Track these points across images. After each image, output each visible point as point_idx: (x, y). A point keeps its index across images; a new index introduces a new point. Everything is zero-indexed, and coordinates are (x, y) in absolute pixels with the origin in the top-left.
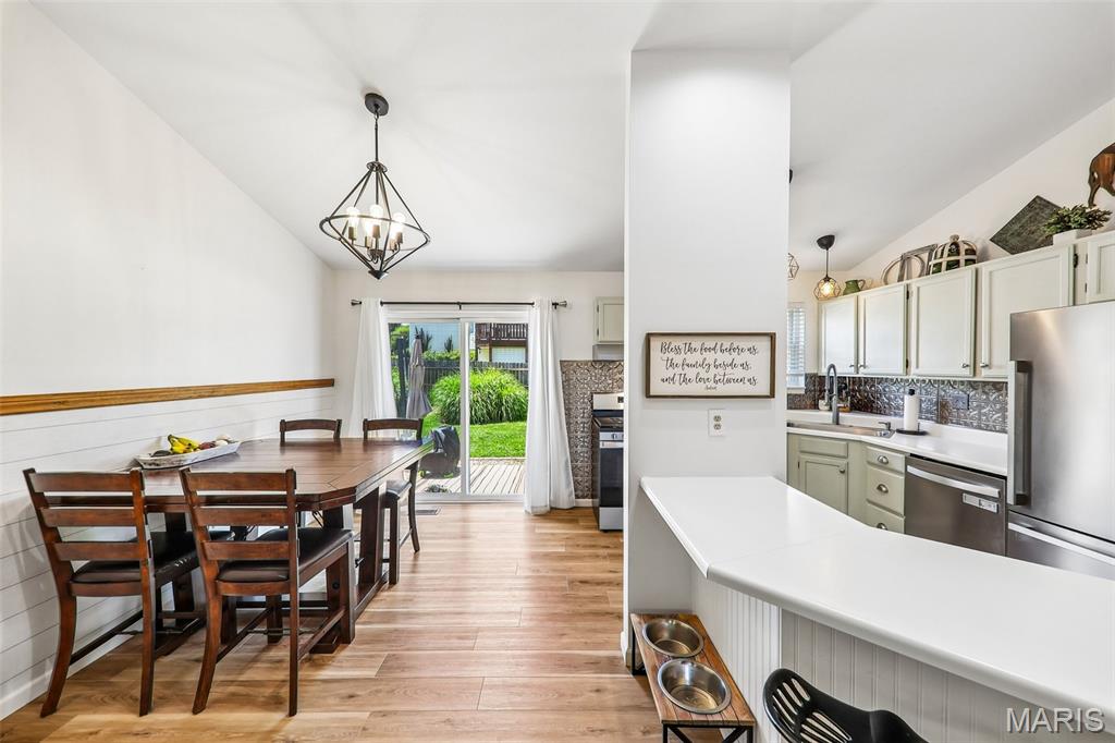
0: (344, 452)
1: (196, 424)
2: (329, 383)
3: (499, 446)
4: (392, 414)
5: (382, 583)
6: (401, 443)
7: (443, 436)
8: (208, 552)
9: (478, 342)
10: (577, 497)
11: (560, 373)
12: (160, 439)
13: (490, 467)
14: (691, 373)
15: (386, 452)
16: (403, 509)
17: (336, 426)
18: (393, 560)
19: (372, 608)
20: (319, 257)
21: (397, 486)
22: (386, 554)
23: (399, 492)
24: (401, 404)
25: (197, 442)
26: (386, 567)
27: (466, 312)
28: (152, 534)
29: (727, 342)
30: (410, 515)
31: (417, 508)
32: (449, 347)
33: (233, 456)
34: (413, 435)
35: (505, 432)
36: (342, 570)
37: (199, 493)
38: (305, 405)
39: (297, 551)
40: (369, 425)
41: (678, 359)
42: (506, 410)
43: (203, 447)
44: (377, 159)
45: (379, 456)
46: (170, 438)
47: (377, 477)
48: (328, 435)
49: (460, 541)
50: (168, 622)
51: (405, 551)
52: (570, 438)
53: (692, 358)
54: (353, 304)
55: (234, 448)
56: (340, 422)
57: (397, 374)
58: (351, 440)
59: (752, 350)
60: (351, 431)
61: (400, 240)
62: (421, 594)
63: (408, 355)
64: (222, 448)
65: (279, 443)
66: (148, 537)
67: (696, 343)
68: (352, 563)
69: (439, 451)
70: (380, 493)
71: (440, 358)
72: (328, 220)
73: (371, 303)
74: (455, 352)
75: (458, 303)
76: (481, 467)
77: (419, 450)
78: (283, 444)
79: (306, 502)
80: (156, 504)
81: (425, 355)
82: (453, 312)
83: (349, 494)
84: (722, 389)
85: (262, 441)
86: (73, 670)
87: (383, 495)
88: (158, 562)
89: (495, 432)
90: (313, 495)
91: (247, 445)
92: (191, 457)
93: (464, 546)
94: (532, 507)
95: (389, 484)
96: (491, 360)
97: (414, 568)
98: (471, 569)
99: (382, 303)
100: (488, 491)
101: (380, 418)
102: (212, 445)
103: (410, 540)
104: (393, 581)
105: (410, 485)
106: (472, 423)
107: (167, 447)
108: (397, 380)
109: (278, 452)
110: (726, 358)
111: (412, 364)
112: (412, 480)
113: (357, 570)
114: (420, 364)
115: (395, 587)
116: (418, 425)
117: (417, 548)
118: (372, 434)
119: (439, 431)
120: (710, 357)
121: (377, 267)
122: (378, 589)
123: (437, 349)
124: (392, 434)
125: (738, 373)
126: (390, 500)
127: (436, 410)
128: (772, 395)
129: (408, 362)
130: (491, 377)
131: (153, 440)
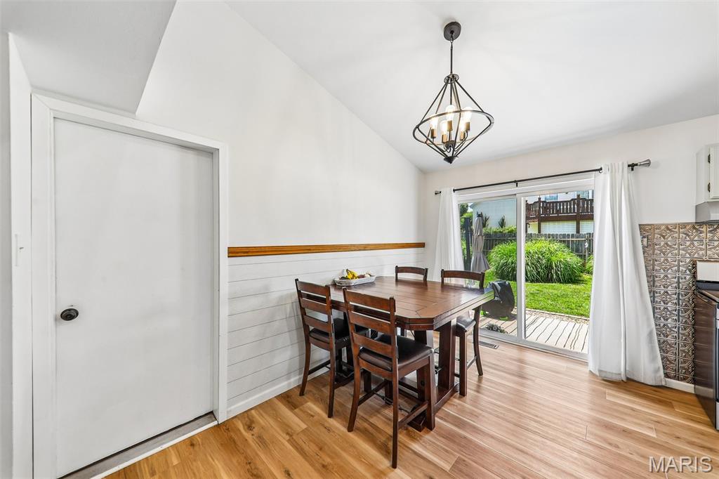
0: (429, 290)
1: (358, 264)
2: (421, 245)
3: (550, 302)
4: (461, 268)
5: (454, 391)
6: (467, 289)
7: (499, 288)
8: (355, 339)
9: (527, 218)
10: (667, 375)
11: (639, 237)
12: (343, 270)
13: (542, 319)
15: (457, 294)
16: (469, 338)
17: (424, 272)
18: (462, 376)
19: (447, 409)
20: (416, 167)
21: (464, 321)
22: (457, 371)
23: (466, 326)
24: (467, 262)
25: (357, 274)
26: (457, 380)
27: (523, 187)
28: (334, 320)
30: (474, 343)
31: (480, 339)
32: (502, 224)
33: (371, 284)
34: (476, 284)
35: (556, 292)
36: (426, 374)
37: (351, 303)
38: (409, 258)
39: (396, 355)
40: (445, 274)
42: (556, 273)
43: (359, 277)
44: (451, 72)
45: (452, 296)
46: (347, 270)
47: (449, 313)
48: (420, 277)
49: (516, 379)
50: (344, 368)
51: (471, 373)
52: (654, 308)
54: (436, 194)
55: (372, 279)
56: (427, 269)
57: (464, 243)
58: (434, 283)
60: (435, 277)
61: (468, 129)
62: (484, 414)
63: (472, 230)
64: (367, 279)
65: (395, 280)
66: (332, 322)
68: (433, 370)
69: (496, 299)
70: (452, 324)
71: (495, 232)
72: (417, 127)
73: (447, 191)
74: (506, 228)
75: (515, 182)
76: (533, 317)
77: (482, 297)
78: (397, 280)
79: (403, 322)
80: (336, 305)
81: (484, 231)
82: (511, 189)
83: (429, 323)
85: (386, 277)
86: (310, 377)
87: (454, 326)
88: (337, 337)
89: (545, 290)
90: (406, 318)
91: (380, 279)
92: (354, 282)
93: (522, 385)
94: (600, 371)
95: (459, 319)
96: (539, 231)
97: (478, 389)
98: (533, 412)
99: (454, 190)
100: (542, 340)
101: (453, 269)
102: (363, 276)
103: (475, 364)
104: (463, 394)
105: (475, 323)
106: (527, 280)
107: (345, 275)
108: (465, 246)
109: (394, 285)
111: (475, 235)
112: (476, 318)
113: (436, 377)
114: (481, 235)
115: (464, 398)
116: (481, 277)
117: (481, 373)
118: (447, 280)
119: (496, 284)
121: (450, 155)
122: (452, 395)
123: (493, 226)
124: (461, 282)
126: (460, 331)
127: (492, 269)
129: (472, 235)
130: (542, 245)
131: (341, 271)
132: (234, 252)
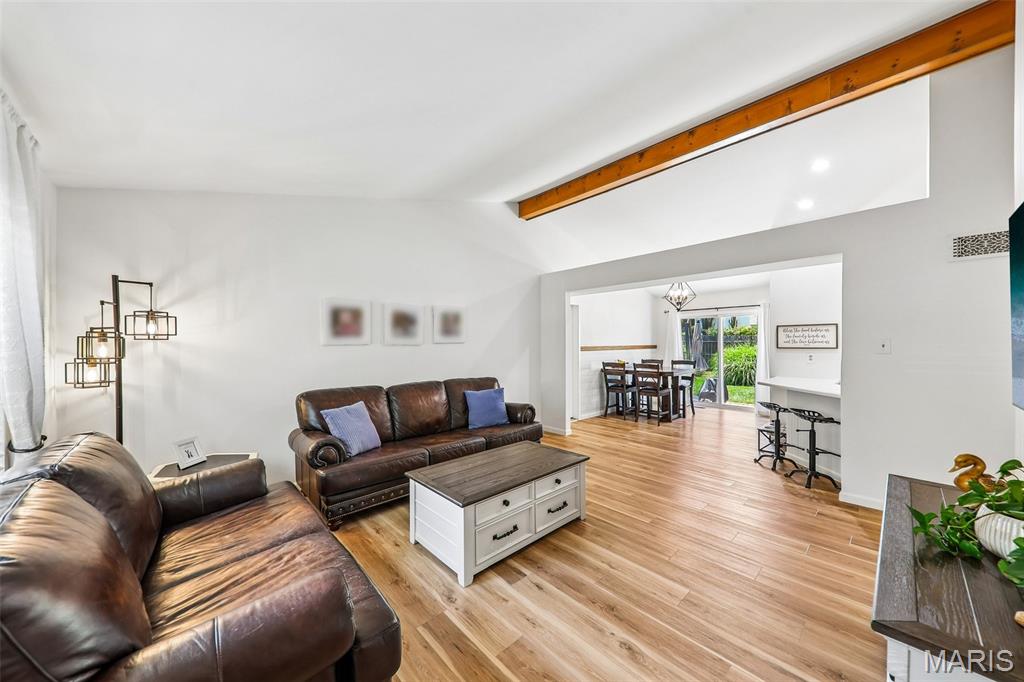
2: (655, 347)
14: (797, 340)
17: (660, 362)
18: (684, 410)
26: (681, 412)
29: (814, 328)
38: (647, 355)
40: (674, 362)
41: (791, 334)
51: (689, 410)
53: (797, 334)
54: (665, 313)
56: (662, 360)
59: (827, 330)
67: (800, 328)
75: (717, 308)
84: (812, 345)
87: (679, 386)
101: (677, 360)
104: (684, 417)
110: (814, 333)
111: (695, 339)
114: (699, 339)
120: (806, 334)
121: (679, 307)
122: (678, 417)
125: (820, 339)
128: (837, 347)
129: (691, 337)
132: (583, 349)
